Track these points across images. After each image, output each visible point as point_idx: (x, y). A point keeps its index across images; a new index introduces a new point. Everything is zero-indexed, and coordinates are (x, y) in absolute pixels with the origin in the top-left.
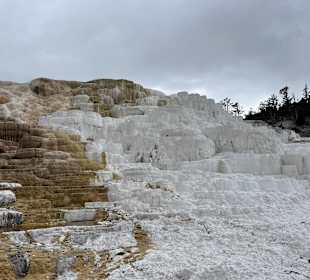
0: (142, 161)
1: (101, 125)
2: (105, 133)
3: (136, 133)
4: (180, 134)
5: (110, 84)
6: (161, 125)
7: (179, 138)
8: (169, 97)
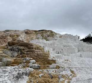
0: (58, 53)
1: (46, 43)
2: (47, 45)
3: (56, 45)
4: (68, 46)
5: (46, 31)
6: (62, 43)
7: (68, 47)
8: (62, 35)
